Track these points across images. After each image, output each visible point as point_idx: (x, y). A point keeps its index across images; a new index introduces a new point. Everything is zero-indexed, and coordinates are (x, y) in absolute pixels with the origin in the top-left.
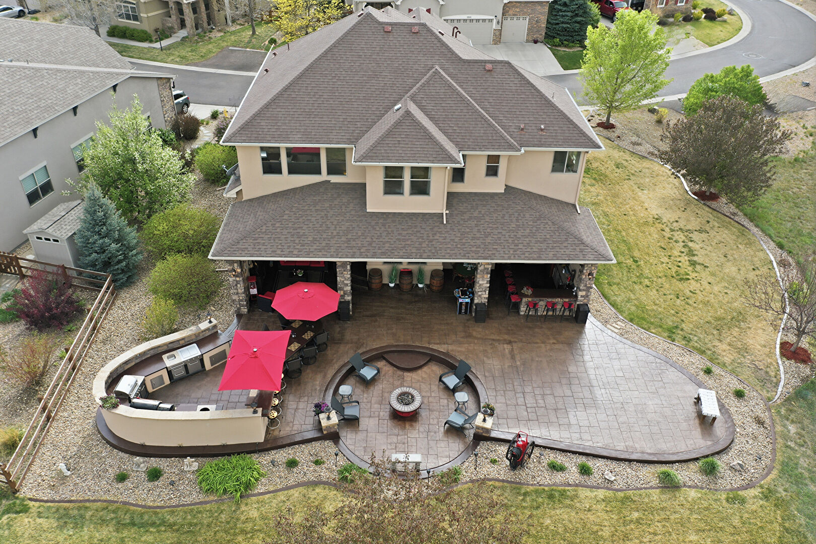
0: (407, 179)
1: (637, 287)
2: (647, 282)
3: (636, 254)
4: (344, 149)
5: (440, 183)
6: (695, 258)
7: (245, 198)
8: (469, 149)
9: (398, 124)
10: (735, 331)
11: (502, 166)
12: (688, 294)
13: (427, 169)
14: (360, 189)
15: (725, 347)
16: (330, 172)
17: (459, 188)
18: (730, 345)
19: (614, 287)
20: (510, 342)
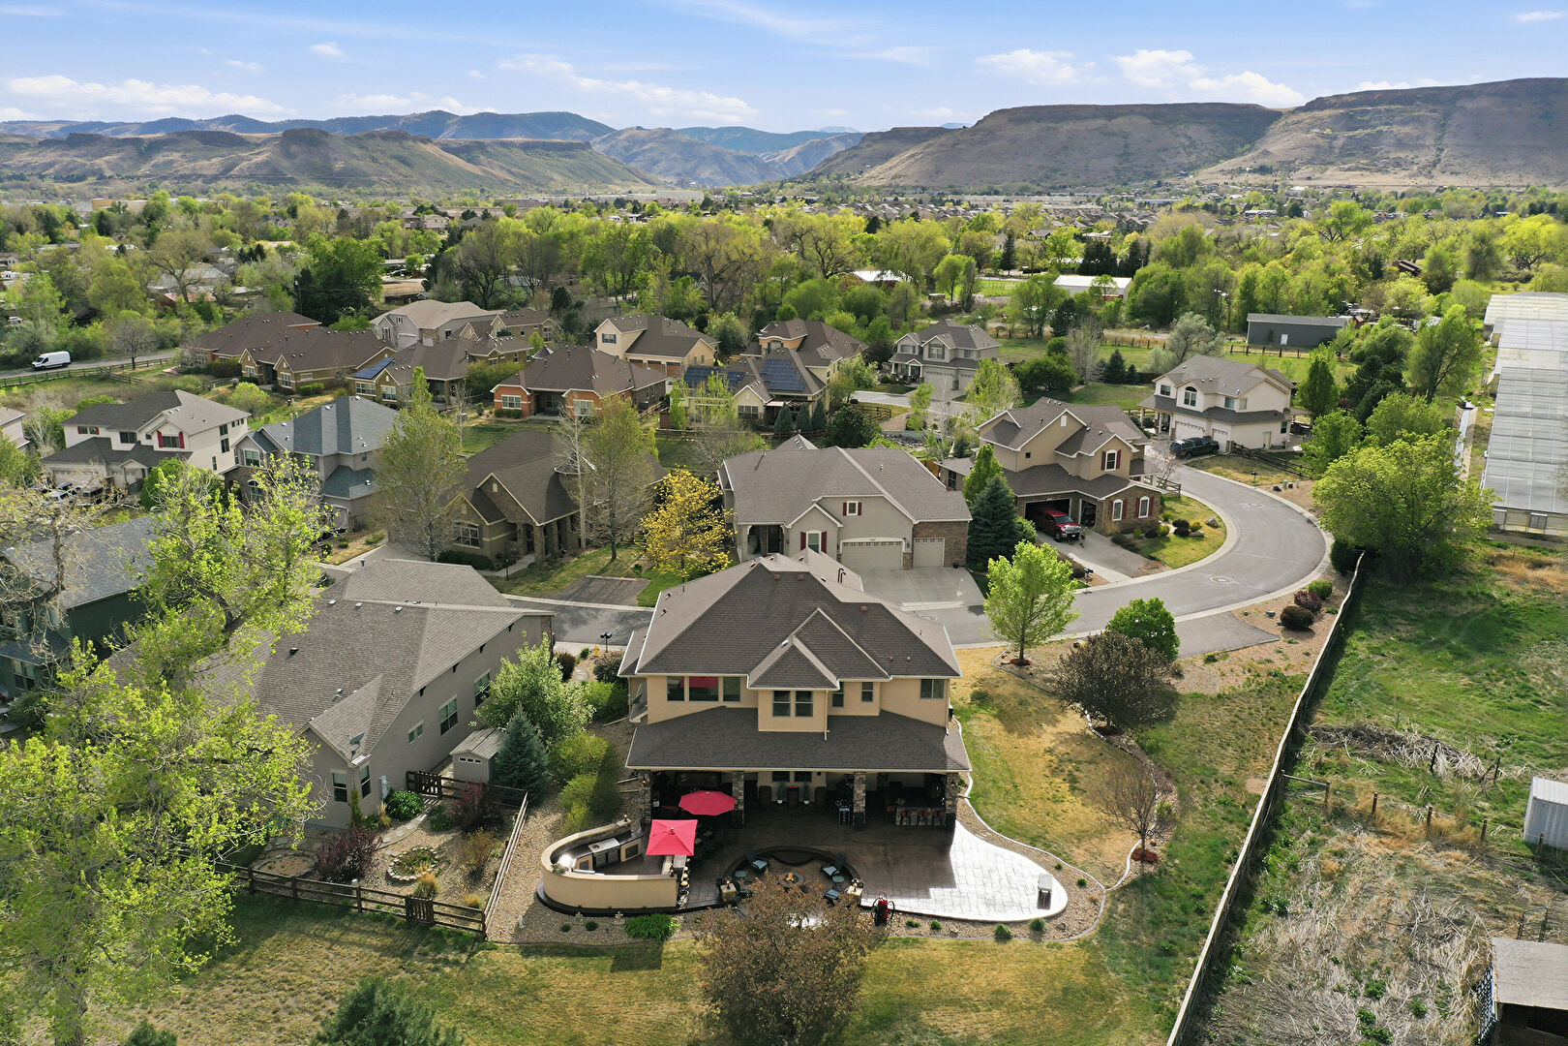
0: (793, 701)
1: (1011, 806)
2: (1022, 803)
3: (1018, 781)
4: (738, 678)
5: (821, 705)
6: (1077, 785)
7: (649, 722)
8: (846, 676)
9: (785, 657)
10: (1095, 841)
11: (876, 691)
12: (1060, 811)
13: (810, 693)
14: (753, 713)
15: (1081, 851)
16: (726, 699)
17: (839, 712)
18: (1086, 850)
19: (990, 807)
20: (884, 845)
